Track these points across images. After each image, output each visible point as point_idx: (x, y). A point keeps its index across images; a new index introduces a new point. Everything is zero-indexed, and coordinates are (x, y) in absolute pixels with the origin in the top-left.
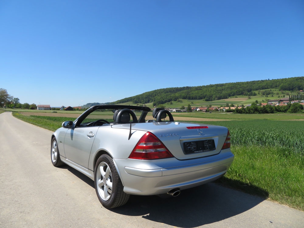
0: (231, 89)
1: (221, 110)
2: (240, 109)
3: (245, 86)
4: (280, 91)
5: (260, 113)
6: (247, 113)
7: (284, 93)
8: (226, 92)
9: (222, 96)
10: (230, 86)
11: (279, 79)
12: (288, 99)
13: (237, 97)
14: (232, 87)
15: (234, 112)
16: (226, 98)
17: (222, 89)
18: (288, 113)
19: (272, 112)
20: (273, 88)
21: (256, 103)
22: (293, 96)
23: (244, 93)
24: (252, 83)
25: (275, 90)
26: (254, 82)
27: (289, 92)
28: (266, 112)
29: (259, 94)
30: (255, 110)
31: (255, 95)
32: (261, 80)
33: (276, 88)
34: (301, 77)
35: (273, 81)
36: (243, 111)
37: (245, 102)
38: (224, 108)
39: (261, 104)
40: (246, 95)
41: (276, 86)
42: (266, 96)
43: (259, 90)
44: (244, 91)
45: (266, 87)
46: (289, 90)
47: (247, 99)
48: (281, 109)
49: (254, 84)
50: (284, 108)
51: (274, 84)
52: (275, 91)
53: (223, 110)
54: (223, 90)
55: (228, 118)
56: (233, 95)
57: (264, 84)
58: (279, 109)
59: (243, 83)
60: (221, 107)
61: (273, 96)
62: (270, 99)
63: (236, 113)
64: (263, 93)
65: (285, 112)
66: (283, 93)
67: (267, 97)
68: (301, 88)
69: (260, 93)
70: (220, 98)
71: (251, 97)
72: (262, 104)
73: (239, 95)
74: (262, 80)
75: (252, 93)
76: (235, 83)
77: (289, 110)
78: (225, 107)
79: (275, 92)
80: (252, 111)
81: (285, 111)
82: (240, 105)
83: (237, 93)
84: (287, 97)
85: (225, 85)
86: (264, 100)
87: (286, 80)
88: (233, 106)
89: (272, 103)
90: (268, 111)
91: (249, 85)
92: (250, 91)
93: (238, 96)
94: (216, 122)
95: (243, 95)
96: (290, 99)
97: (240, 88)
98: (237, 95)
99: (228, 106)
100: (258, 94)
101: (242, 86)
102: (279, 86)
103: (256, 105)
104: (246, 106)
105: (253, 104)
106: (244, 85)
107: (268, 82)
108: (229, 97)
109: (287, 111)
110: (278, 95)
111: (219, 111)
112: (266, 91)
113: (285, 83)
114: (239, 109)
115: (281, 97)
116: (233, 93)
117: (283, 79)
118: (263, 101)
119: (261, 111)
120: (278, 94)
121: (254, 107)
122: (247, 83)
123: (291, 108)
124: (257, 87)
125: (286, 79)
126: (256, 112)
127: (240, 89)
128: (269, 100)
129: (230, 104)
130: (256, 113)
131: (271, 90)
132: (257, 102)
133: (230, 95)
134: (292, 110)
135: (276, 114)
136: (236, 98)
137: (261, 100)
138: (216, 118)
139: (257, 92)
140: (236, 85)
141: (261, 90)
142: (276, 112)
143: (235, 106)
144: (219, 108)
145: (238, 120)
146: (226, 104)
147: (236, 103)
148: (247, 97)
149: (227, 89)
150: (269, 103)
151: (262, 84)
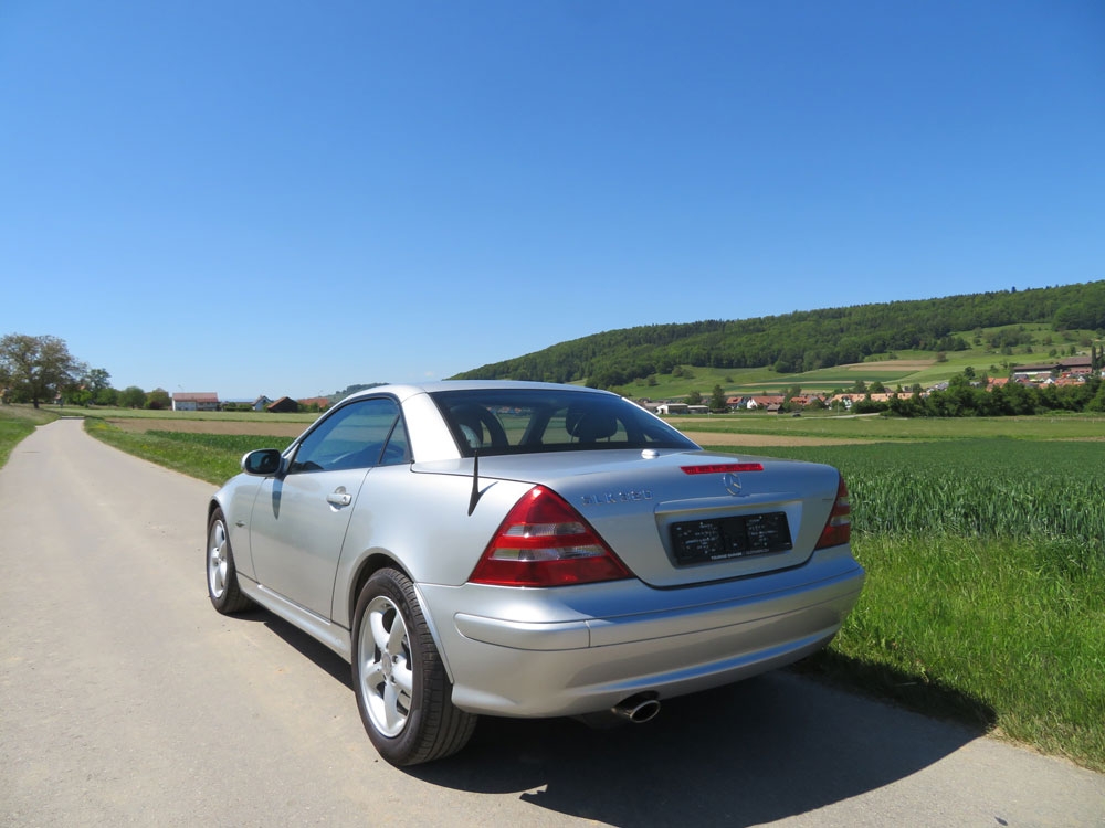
0: (872, 327)
1: (835, 403)
2: (908, 400)
3: (926, 317)
4: (1057, 331)
5: (982, 414)
6: (932, 414)
7: (1072, 341)
8: (853, 338)
9: (838, 353)
10: (869, 316)
11: (1053, 286)
12: (1090, 362)
13: (896, 358)
14: (874, 319)
15: (883, 412)
16: (856, 361)
17: (838, 327)
18: (1091, 413)
19: (1029, 411)
20: (1031, 320)
21: (966, 378)
23: (922, 345)
24: (950, 305)
25: (1040, 329)
26: (957, 302)
27: (1093, 336)
28: (1008, 411)
29: (977, 342)
30: (963, 402)
31: (962, 347)
32: (983, 293)
33: (1042, 320)
35: (1029, 294)
36: (918, 407)
37: (928, 373)
38: (847, 399)
39: (985, 383)
40: (928, 348)
41: (1042, 315)
42: (1003, 352)
43: (977, 330)
44: (920, 335)
45: (1005, 317)
46: (1093, 327)
47: (934, 365)
48: (1063, 400)
49: (958, 307)
50: (1073, 396)
51: (1032, 306)
52: (1040, 331)
53: (843, 405)
54: (842, 331)
55: (862, 433)
56: (881, 350)
57: (994, 308)
58: (1055, 398)
59: (916, 305)
60: (837, 392)
61: (1030, 351)
62: (1021, 362)
63: (892, 415)
64: (994, 341)
65: (1076, 411)
66: (1068, 340)
67: (1010, 354)
69: (983, 341)
70: (830, 362)
71: (949, 355)
72: (991, 380)
73: (904, 348)
74: (987, 294)
75: (951, 341)
76: (886, 305)
77: (1094, 402)
78: (850, 392)
79: (1040, 336)
80: (952, 407)
81: (1078, 406)
82: (909, 385)
83: (896, 340)
84: (1084, 355)
85: (850, 314)
86: (997, 366)
87: (1078, 291)
88: (881, 390)
89: (1027, 377)
90: (1012, 405)
91: (940, 311)
92: (943, 332)
93: (898, 354)
94: (817, 448)
95: (917, 348)
96: (1095, 360)
97: (907, 322)
98: (897, 349)
99: (860, 389)
100: (973, 346)
101: (912, 316)
102: (1052, 313)
103: (968, 383)
104: (929, 388)
105: (955, 382)
106: (922, 312)
107: (1009, 299)
108: (867, 358)
109: (1086, 407)
110: (1051, 348)
111: (827, 407)
112: (1002, 332)
113: (1077, 301)
114: (901, 400)
115: (1063, 353)
116: (879, 342)
117: (1068, 286)
118: (994, 370)
119: (984, 405)
120: (1049, 342)
121: (959, 392)
122: (934, 303)
123: (1101, 394)
124: (970, 317)
125: (1079, 285)
126: (966, 412)
127: (906, 326)
128: (1015, 365)
129: (868, 384)
130: (968, 416)
131: (1022, 330)
132: (970, 372)
133: (867, 351)
134: (1103, 400)
135: (1042, 417)
136: (892, 362)
137: (987, 367)
138: (818, 435)
139: (968, 337)
140: (892, 314)
141: (983, 327)
142: (1042, 408)
143: (890, 391)
144: (828, 396)
145: (901, 441)
146: (854, 382)
147: (892, 377)
148: (933, 357)
149: (856, 329)
150: (1017, 377)
151: (989, 308)
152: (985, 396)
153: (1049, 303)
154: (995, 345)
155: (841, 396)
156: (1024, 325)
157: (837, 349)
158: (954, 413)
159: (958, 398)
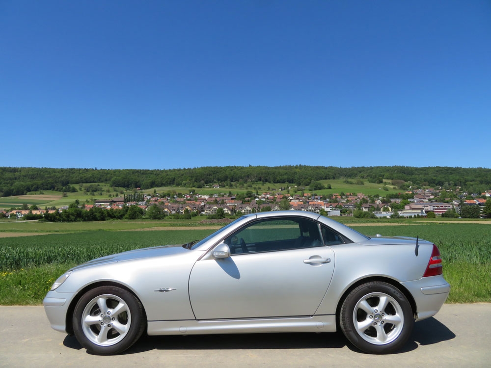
0: (32, 178)
1: (12, 215)
2: (53, 214)
3: (58, 176)
4: (111, 187)
5: (85, 220)
6: (64, 221)
7: (117, 191)
8: (22, 183)
9: (13, 190)
10: (31, 173)
11: (111, 169)
12: (123, 200)
13: (43, 194)
14: (33, 175)
15: (40, 220)
16: (22, 194)
17: (14, 177)
18: (125, 220)
19: (103, 219)
20: (102, 182)
21: (76, 205)
22: (129, 195)
23: (56, 188)
24: (70, 172)
25: (105, 186)
26: (72, 171)
27: (124, 190)
28: (95, 219)
29: (80, 189)
30: (76, 215)
31: (74, 191)
32: (84, 168)
33: (106, 182)
34: (138, 170)
35: (102, 171)
36: (58, 217)
37: (59, 202)
38: (19, 212)
39: (84, 206)
40: (58, 190)
41: (106, 180)
42: (91, 194)
43: (81, 184)
44: (55, 184)
45: (92, 179)
46: (124, 187)
47: (61, 198)
48: (116, 214)
49: (73, 173)
50: (119, 213)
51: (103, 176)
52: (105, 187)
53: (16, 215)
54: (16, 179)
55: (36, 230)
56: (36, 190)
57: (89, 175)
58: (113, 214)
59: (54, 170)
60: (12, 209)
61: (101, 194)
62: (98, 199)
63: (45, 221)
64: (87, 189)
65: (120, 219)
66: (115, 191)
67: (94, 195)
68: (138, 184)
69: (83, 189)
70: (8, 194)
71: (68, 194)
72: (86, 205)
73: (47, 189)
74: (85, 169)
75: (69, 188)
76: (40, 169)
77: (127, 216)
78: (19, 209)
79: (105, 188)
80: (73, 217)
81: (121, 217)
82: (50, 207)
83: (44, 186)
84: (121, 197)
85: (21, 171)
86: (89, 200)
87: (119, 172)
88: (36, 209)
89: (101, 205)
90: (97, 216)
91: (65, 174)
92: (66, 183)
93: (44, 192)
95: (53, 190)
96: (125, 199)
97: (50, 177)
98: (44, 190)
99: (25, 208)
100: (79, 190)
101: (52, 175)
102: (110, 180)
103: (77, 207)
104: (61, 209)
105: (71, 206)
106: (57, 174)
107: (94, 172)
108: (28, 193)
109: (124, 217)
110: (109, 194)
111: (7, 216)
112: (91, 186)
113: (119, 176)
115: (113, 196)
116: (35, 186)
117: (116, 170)
118: (87, 201)
119: (86, 217)
120: (108, 191)
121: (76, 211)
122: (62, 170)
123: (129, 212)
124: (78, 178)
125: (119, 170)
126: (78, 219)
127: (49, 179)
128: (96, 200)
129: (29, 206)
130: (79, 221)
131: (99, 185)
132: (77, 202)
133: (29, 190)
134: (129, 215)
135: (108, 222)
136: (41, 195)
137: (84, 200)
138: (11, 231)
139: (77, 187)
140: (42, 173)
141: (83, 183)
142: (108, 218)
143: (41, 209)
144: (7, 211)
145: (56, 233)
146: (22, 204)
147: (42, 203)
148: (60, 194)
149: (24, 179)
150: (97, 205)
151: (85, 175)
152: (86, 212)
153: (109, 175)
154: (88, 191)
155: (16, 211)
156: (100, 184)
157: (12, 188)
158: (73, 220)
159: (75, 213)
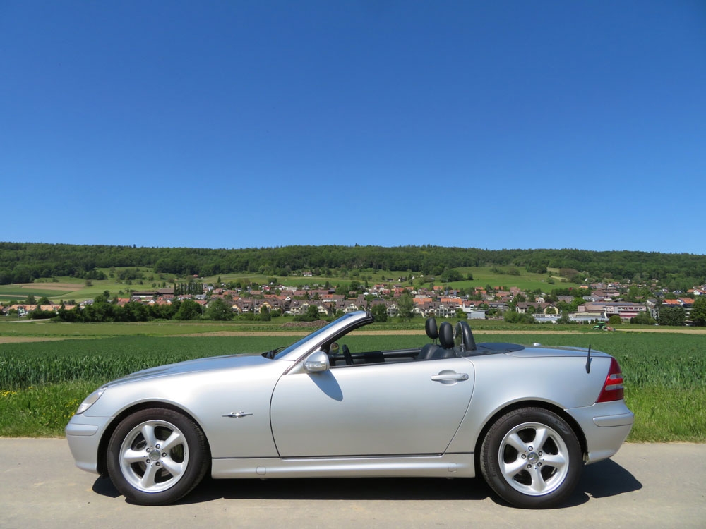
0: (42, 259)
1: (12, 311)
2: (71, 310)
3: (80, 256)
4: (156, 273)
5: (117, 320)
6: (87, 320)
7: (165, 279)
8: (27, 265)
9: (14, 275)
10: (40, 251)
11: (156, 247)
12: (173, 292)
13: (57, 281)
14: (44, 254)
15: (53, 319)
16: (28, 281)
17: (15, 256)
18: (175, 321)
19: (144, 319)
20: (143, 265)
21: (105, 298)
22: (182, 285)
23: (76, 273)
24: (96, 250)
26: (100, 249)
27: (174, 277)
28: (132, 319)
29: (111, 275)
30: (105, 312)
31: (102, 277)
32: (117, 245)
33: (148, 266)
34: (196, 249)
35: (143, 250)
36: (78, 315)
37: (81, 293)
38: (21, 308)
39: (116, 301)
40: (79, 276)
41: (149, 263)
42: (127, 283)
43: (112, 268)
44: (76, 268)
45: (128, 262)
46: (174, 273)
47: (84, 288)
48: (162, 313)
49: (101, 252)
50: (167, 311)
51: (144, 257)
52: (147, 272)
53: (17, 312)
54: (18, 259)
56: (48, 275)
57: (123, 255)
58: (158, 312)
59: (74, 248)
60: (12, 303)
61: (141, 283)
62: (136, 289)
63: (59, 321)
64: (122, 275)
65: (168, 319)
66: (162, 278)
67: (130, 284)
68: (196, 269)
69: (115, 275)
70: (7, 281)
71: (94, 282)
72: (119, 299)
73: (64, 275)
74: (119, 246)
75: (96, 273)
76: (53, 245)
77: (178, 315)
78: (22, 303)
79: (147, 275)
80: (99, 316)
81: (169, 316)
82: (67, 300)
83: (59, 270)
84: (170, 287)
85: (25, 248)
86: (123, 291)
87: (168, 252)
88: (47, 302)
89: (140, 299)
90: (135, 315)
91: (90, 253)
92: (90, 267)
93: (56, 278)
95: (73, 276)
96: (176, 291)
97: (67, 258)
98: (58, 275)
99: (31, 302)
100: (109, 277)
101: (71, 254)
102: (155, 262)
103: (106, 301)
104: (83, 303)
105: (98, 300)
106: (78, 253)
107: (132, 251)
108: (36, 280)
109: (173, 317)
110: (153, 282)
111: (5, 314)
112: (127, 271)
113: (167, 257)
114: (66, 311)
115: (159, 286)
116: (46, 270)
117: (163, 248)
118: (121, 293)
119: (119, 315)
120: (152, 279)
121: (104, 307)
122: (86, 248)
123: (181, 310)
124: (108, 260)
125: (168, 248)
126: (108, 319)
127: (66, 261)
128: (133, 291)
129: (37, 298)
130: (109, 321)
131: (138, 270)
132: (107, 294)
133: (37, 275)
134: (182, 314)
135: (151, 323)
136: (55, 284)
137: (117, 291)
139: (106, 272)
140: (56, 252)
141: (116, 266)
142: (151, 317)
143: (52, 304)
144: (5, 306)
145: (75, 338)
146: (26, 296)
147: (55, 295)
148: (83, 283)
149: (29, 259)
150: (135, 298)
151: (119, 255)
152: (120, 310)
153: (153, 256)
154: (122, 278)
155: (17, 306)
156: (139, 268)
157: (13, 272)
158: (100, 320)
159: (103, 310)
